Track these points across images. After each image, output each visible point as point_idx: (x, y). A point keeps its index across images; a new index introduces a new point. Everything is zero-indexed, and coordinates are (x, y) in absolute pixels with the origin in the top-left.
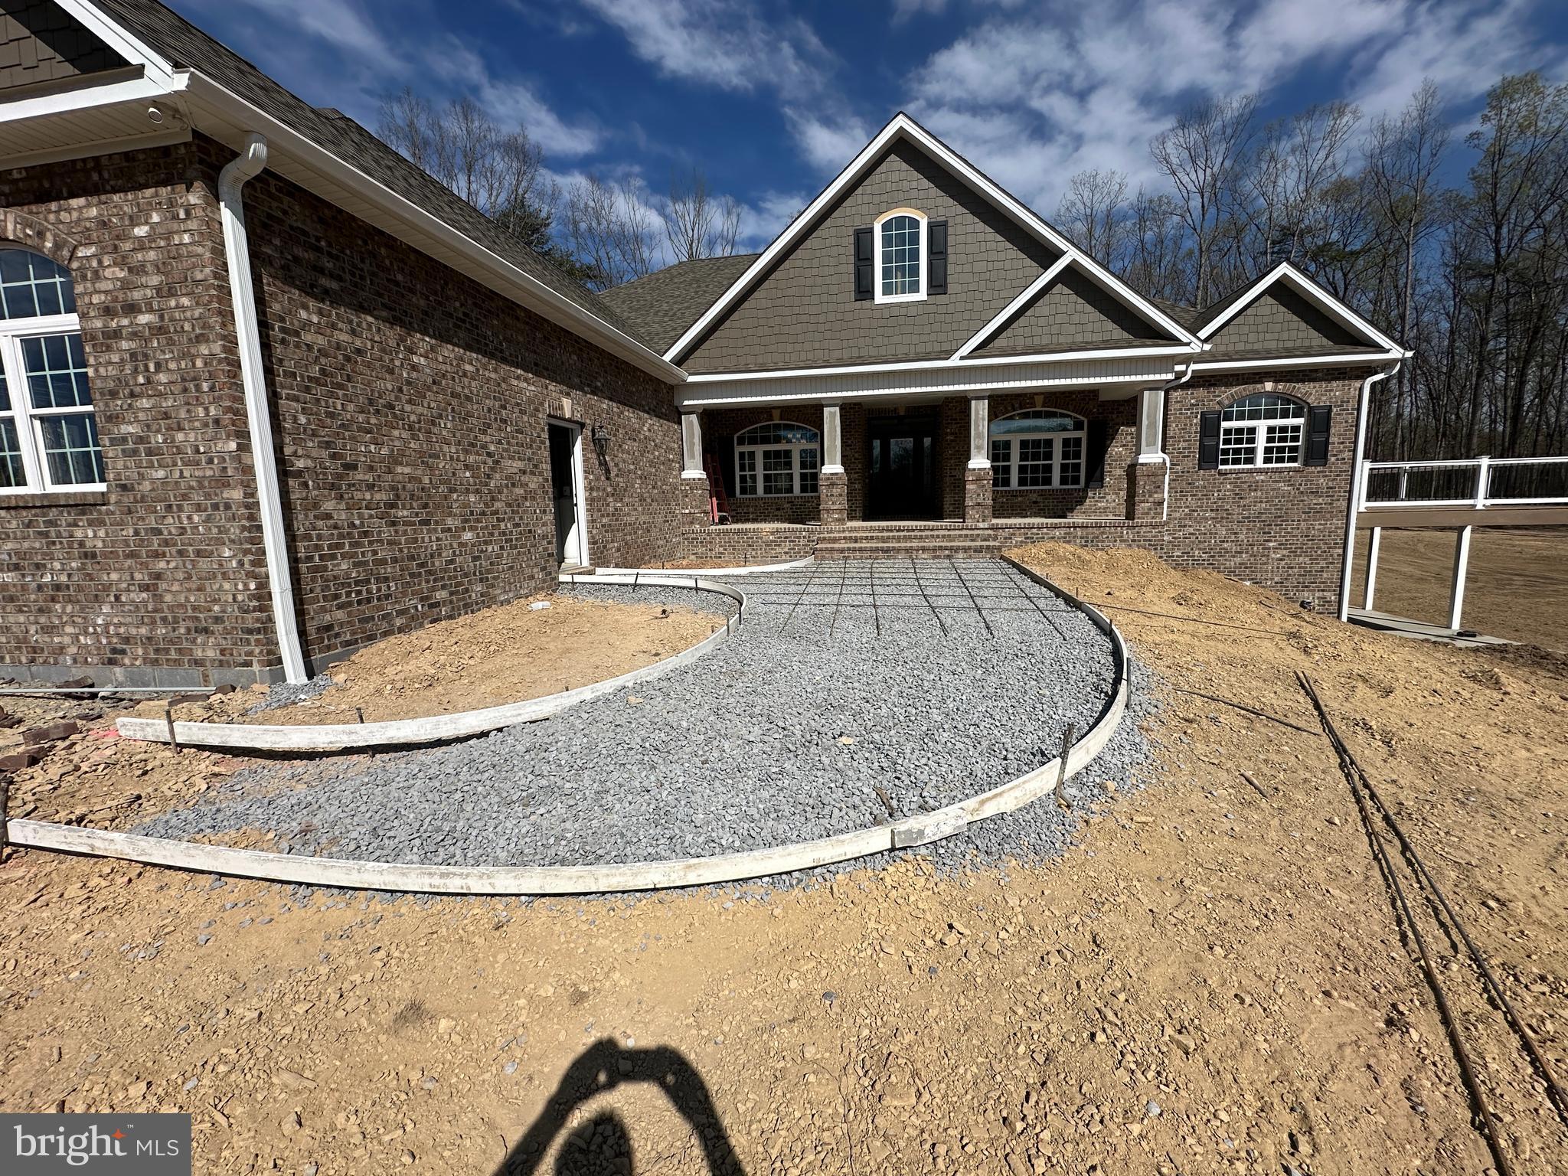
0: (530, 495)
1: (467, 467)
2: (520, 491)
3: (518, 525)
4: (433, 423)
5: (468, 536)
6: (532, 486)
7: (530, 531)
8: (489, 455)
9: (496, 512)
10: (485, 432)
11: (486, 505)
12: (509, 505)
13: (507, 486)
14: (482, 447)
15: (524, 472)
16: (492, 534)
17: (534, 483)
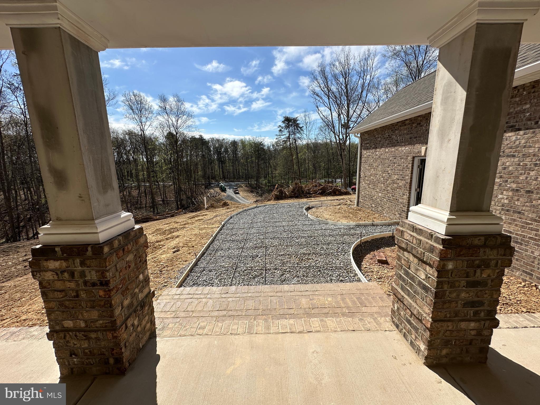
0: (400, 188)
1: (382, 177)
2: (395, 185)
3: (393, 196)
4: (378, 167)
5: (380, 194)
6: (400, 184)
7: (397, 199)
8: (388, 174)
9: (388, 190)
10: (388, 167)
11: (385, 188)
12: (392, 189)
13: (392, 183)
14: (387, 172)
15: (398, 179)
16: (385, 196)
17: (401, 183)
